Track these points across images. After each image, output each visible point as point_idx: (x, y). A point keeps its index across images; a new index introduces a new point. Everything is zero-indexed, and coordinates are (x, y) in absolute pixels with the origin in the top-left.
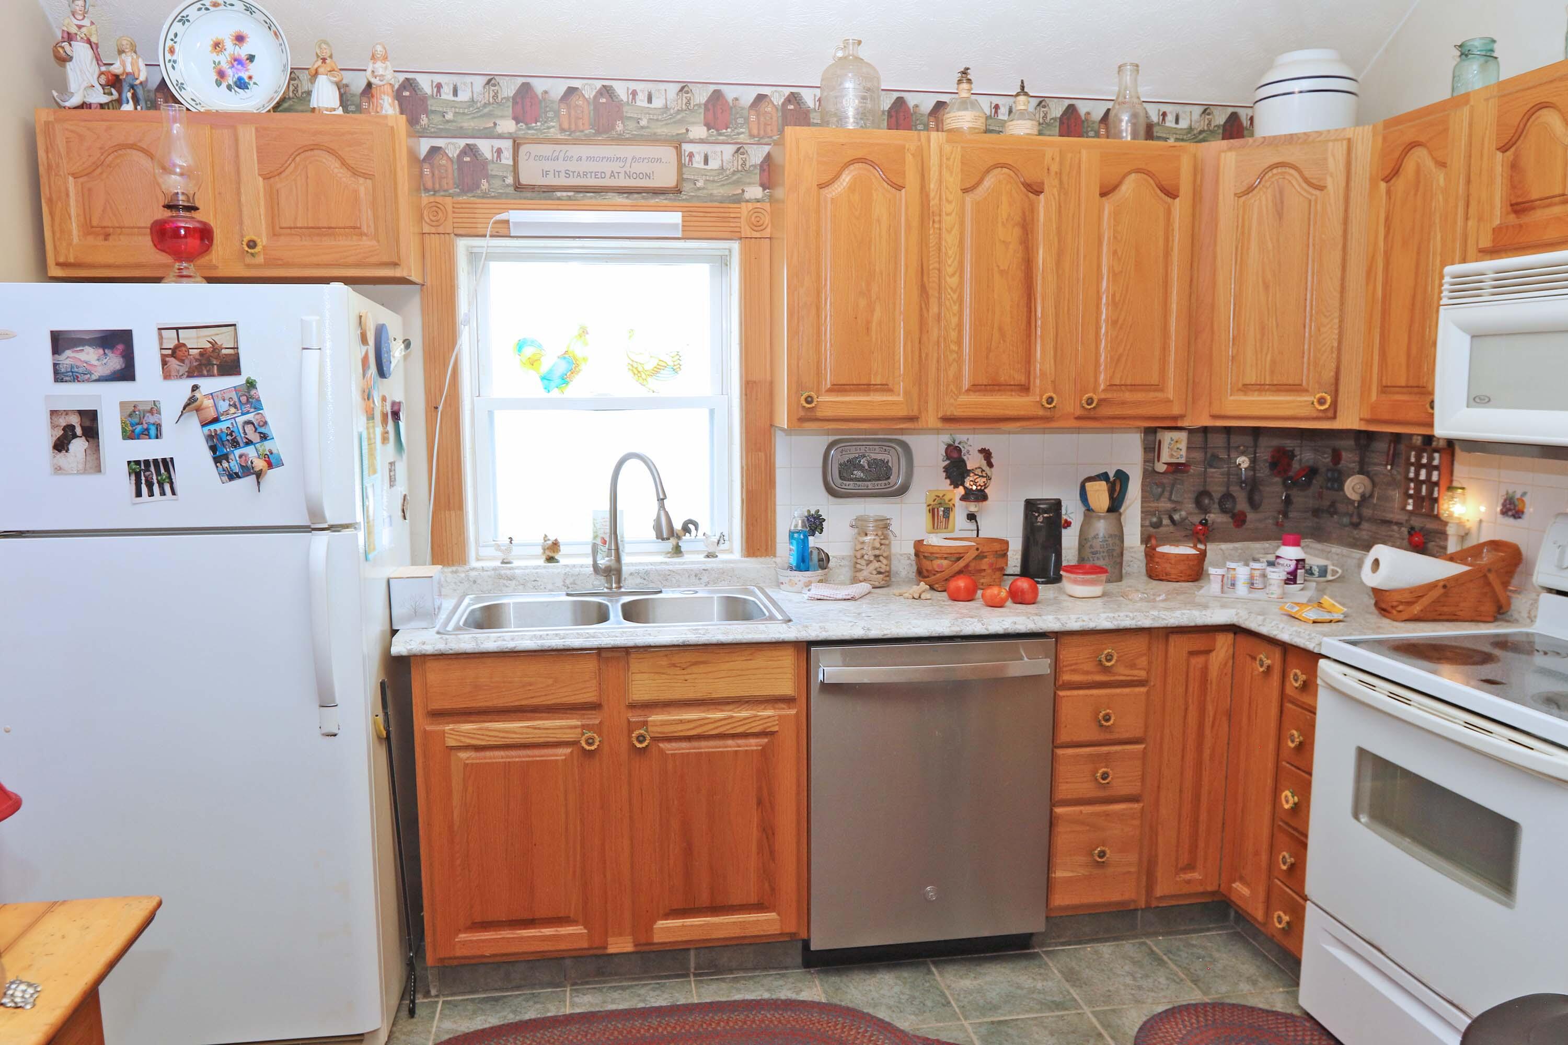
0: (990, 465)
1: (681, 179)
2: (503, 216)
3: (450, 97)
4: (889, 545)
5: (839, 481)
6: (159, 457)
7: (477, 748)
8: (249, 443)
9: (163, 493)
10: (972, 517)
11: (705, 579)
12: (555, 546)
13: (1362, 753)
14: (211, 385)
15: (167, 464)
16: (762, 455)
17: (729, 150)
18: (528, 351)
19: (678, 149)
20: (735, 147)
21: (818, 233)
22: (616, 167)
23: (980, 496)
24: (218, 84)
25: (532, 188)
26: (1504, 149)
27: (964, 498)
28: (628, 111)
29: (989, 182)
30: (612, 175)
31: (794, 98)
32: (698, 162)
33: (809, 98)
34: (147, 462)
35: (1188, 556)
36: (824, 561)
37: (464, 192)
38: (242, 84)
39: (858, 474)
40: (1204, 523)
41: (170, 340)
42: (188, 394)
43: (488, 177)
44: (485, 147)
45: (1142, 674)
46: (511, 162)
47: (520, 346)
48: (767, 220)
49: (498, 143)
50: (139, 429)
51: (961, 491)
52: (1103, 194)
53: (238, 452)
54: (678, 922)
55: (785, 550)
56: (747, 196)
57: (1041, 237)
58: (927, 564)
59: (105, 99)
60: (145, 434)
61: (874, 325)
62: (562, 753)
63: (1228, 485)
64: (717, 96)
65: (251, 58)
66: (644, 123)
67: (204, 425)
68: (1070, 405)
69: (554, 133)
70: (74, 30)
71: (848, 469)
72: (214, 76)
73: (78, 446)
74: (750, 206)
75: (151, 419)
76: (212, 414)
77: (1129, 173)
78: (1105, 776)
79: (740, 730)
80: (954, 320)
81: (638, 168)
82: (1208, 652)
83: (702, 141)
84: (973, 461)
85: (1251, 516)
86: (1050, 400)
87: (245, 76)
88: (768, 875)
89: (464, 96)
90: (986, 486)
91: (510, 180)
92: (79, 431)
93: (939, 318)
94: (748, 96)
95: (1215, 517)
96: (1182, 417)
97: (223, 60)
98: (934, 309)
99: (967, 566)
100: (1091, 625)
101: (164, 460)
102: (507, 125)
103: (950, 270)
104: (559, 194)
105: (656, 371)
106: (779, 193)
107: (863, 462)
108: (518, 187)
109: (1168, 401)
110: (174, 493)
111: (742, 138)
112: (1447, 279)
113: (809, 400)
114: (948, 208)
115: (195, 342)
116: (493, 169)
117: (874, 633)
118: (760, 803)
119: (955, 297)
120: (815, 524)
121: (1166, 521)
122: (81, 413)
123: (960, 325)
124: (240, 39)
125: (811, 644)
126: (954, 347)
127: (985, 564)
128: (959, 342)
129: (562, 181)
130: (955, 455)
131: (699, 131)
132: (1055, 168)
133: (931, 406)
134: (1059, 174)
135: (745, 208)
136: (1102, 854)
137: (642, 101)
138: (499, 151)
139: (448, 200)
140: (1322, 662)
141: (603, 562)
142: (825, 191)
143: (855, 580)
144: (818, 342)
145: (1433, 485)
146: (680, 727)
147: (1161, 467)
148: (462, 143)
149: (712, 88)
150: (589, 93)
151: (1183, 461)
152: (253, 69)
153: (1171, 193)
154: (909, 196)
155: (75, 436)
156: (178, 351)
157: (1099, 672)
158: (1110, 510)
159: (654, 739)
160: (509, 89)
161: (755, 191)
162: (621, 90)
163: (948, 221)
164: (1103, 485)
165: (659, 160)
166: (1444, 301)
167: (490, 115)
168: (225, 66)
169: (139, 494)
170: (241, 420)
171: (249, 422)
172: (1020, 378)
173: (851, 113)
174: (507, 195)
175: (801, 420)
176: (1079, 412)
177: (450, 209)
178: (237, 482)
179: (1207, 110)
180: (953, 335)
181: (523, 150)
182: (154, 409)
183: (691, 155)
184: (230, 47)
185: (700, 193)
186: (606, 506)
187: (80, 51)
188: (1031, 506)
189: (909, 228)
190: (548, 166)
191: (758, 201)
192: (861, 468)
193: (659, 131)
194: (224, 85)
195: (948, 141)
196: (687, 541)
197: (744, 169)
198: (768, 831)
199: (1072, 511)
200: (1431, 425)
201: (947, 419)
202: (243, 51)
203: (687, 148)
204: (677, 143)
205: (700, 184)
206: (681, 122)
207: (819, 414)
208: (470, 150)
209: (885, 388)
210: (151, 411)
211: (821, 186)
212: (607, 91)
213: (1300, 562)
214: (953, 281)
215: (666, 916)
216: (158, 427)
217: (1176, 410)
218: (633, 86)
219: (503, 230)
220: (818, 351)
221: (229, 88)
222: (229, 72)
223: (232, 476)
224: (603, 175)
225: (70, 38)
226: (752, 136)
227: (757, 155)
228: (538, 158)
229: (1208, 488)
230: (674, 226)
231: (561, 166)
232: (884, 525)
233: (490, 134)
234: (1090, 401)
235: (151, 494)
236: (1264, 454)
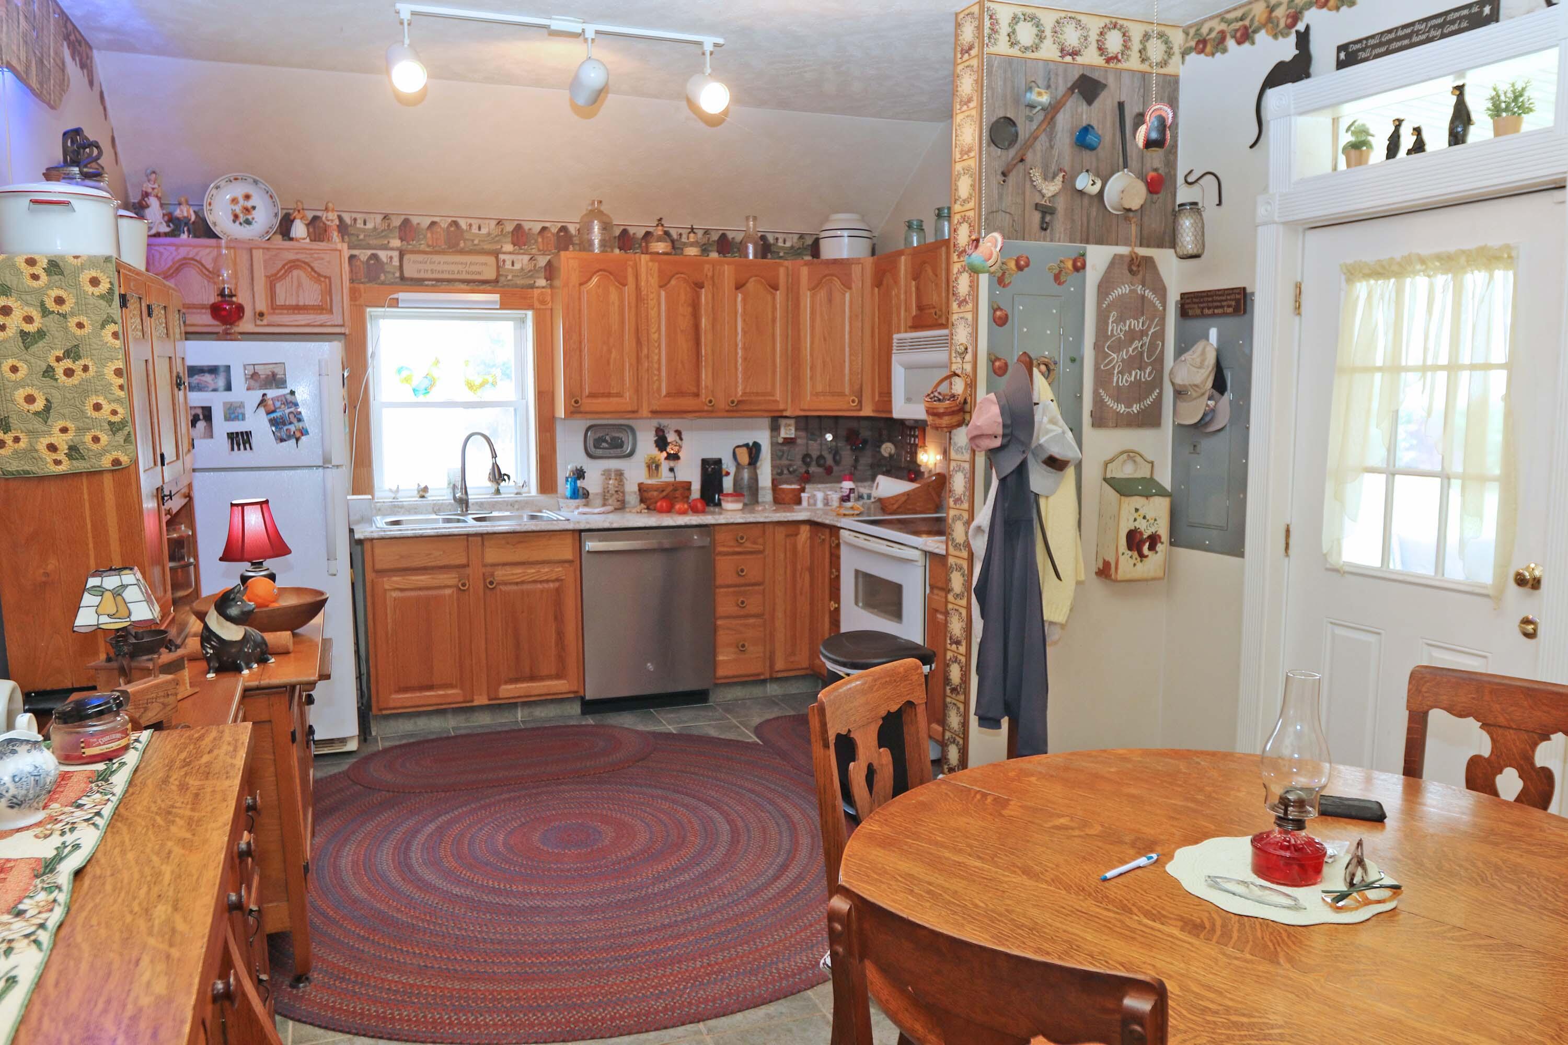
0: (681, 439)
1: (498, 275)
2: (395, 296)
3: (362, 226)
4: (623, 485)
5: (593, 449)
6: (244, 430)
7: (402, 590)
8: (291, 423)
9: (245, 449)
10: (672, 470)
11: (516, 507)
12: (426, 489)
13: (857, 572)
14: (272, 393)
15: (248, 434)
16: (548, 434)
17: (526, 258)
18: (405, 374)
19: (497, 258)
20: (529, 257)
21: (580, 310)
22: (460, 267)
23: (675, 457)
24: (234, 221)
25: (412, 279)
26: (914, 280)
27: (666, 458)
28: (467, 236)
29: (673, 282)
30: (458, 272)
31: (564, 229)
32: (508, 265)
33: (572, 229)
34: (237, 433)
35: (794, 489)
36: (586, 495)
37: (370, 281)
38: (248, 222)
39: (604, 445)
40: (807, 472)
41: (250, 371)
42: (261, 398)
43: (385, 272)
44: (383, 255)
45: (761, 547)
46: (398, 264)
47: (400, 370)
48: (549, 298)
49: (390, 253)
50: (233, 416)
51: (664, 454)
52: (737, 288)
53: (285, 428)
54: (513, 686)
55: (564, 488)
56: (537, 284)
57: (703, 312)
58: (645, 494)
59: (167, 230)
60: (236, 418)
61: (612, 361)
62: (448, 592)
63: (821, 450)
64: (519, 227)
65: (254, 208)
66: (476, 242)
67: (268, 413)
68: (722, 404)
69: (423, 247)
70: (150, 190)
71: (598, 443)
72: (232, 218)
73: (201, 425)
74: (539, 291)
75: (240, 411)
76: (272, 408)
77: (751, 277)
78: (743, 602)
79: (545, 578)
80: (656, 358)
81: (474, 268)
82: (797, 535)
83: (510, 253)
84: (671, 437)
85: (835, 469)
86: (710, 401)
87: (250, 217)
88: (561, 659)
89: (370, 226)
90: (679, 451)
91: (397, 274)
92: (201, 417)
93: (648, 357)
94: (537, 227)
95: (813, 469)
96: (785, 410)
97: (238, 209)
98: (645, 351)
99: (667, 495)
100: (731, 521)
101: (246, 432)
102: (396, 243)
103: (653, 330)
104: (426, 283)
105: (482, 385)
106: (557, 283)
107: (608, 438)
108: (402, 278)
109: (776, 401)
110: (251, 448)
111: (534, 251)
112: (895, 341)
113: (576, 402)
114: (651, 296)
115: (263, 372)
116: (387, 268)
117: (615, 525)
118: (556, 618)
119: (656, 345)
120: (580, 474)
121: (786, 472)
122: (203, 408)
123: (659, 361)
124: (247, 197)
125: (581, 531)
126: (656, 372)
127: (678, 494)
128: (659, 370)
129: (429, 275)
130: (661, 434)
131: (509, 247)
132: (710, 274)
133: (645, 405)
134: (713, 277)
135: (536, 292)
136: (743, 646)
137: (475, 230)
138: (391, 258)
139: (362, 286)
140: (842, 531)
141: (458, 495)
142: (582, 287)
143: (604, 505)
144: (581, 371)
145: (916, 445)
146: (511, 577)
147: (780, 441)
148: (369, 252)
149: (516, 223)
150: (444, 225)
151: (793, 436)
152: (255, 213)
153: (775, 288)
154: (629, 290)
155: (199, 420)
156: (254, 376)
157: (737, 546)
158: (750, 464)
159: (498, 584)
160: (397, 222)
161: (542, 282)
162: (463, 224)
163: (652, 303)
164: (745, 450)
165: (486, 264)
166: (894, 351)
167: (385, 237)
168: (238, 211)
169: (233, 449)
170: (287, 411)
171: (291, 412)
172: (695, 390)
173: (596, 242)
174: (396, 284)
175: (573, 413)
176: (727, 408)
177: (363, 291)
178: (284, 444)
179: (801, 236)
180: (656, 366)
181: (406, 257)
182: (242, 405)
183: (504, 261)
184: (242, 202)
185: (509, 283)
186: (459, 466)
187: (153, 202)
188: (705, 462)
189: (630, 308)
190: (421, 266)
191: (543, 287)
192: (606, 441)
193: (485, 247)
194: (237, 223)
195: (652, 260)
196: (505, 487)
197: (535, 270)
198: (560, 635)
199: (729, 465)
200: (891, 412)
201: (654, 412)
202: (249, 204)
203: (502, 257)
204: (496, 254)
205: (509, 278)
206: (498, 242)
207: (582, 409)
208: (374, 256)
209: (619, 395)
210: (240, 407)
211: (581, 284)
212: (455, 223)
213: (852, 490)
214: (655, 336)
215: (506, 683)
216: (244, 415)
217: (781, 407)
218: (470, 221)
219: (395, 303)
220: (581, 375)
221: (241, 224)
222: (241, 215)
223: (282, 440)
224: (453, 272)
225: (146, 195)
226: (539, 250)
227: (542, 261)
228: (414, 262)
229: (810, 452)
230: (494, 302)
231: (429, 267)
232: (620, 474)
233: (385, 248)
234: (733, 402)
235: (239, 449)
236: (842, 432)
